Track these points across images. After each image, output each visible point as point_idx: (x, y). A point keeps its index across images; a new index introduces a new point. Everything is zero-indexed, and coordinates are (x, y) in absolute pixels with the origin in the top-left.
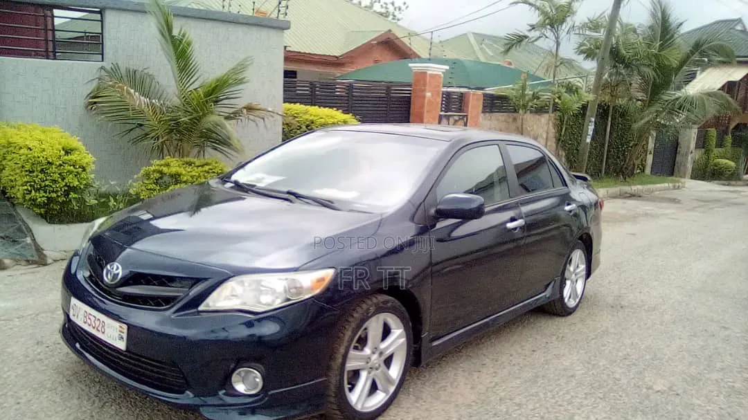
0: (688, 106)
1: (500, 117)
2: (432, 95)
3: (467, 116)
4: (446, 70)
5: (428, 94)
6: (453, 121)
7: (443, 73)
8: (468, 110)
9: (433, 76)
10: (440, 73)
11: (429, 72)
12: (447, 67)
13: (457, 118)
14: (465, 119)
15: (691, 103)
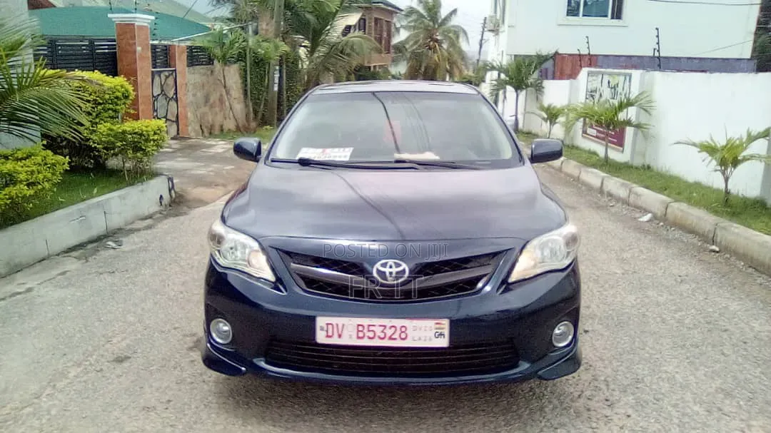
0: (348, 51)
1: (201, 71)
2: (142, 49)
3: (175, 70)
4: (152, 20)
5: (139, 49)
6: (165, 77)
7: (148, 23)
8: (175, 65)
9: (141, 28)
10: (146, 24)
11: (136, 24)
12: (153, 18)
13: (167, 74)
14: (174, 74)
15: (352, 48)
